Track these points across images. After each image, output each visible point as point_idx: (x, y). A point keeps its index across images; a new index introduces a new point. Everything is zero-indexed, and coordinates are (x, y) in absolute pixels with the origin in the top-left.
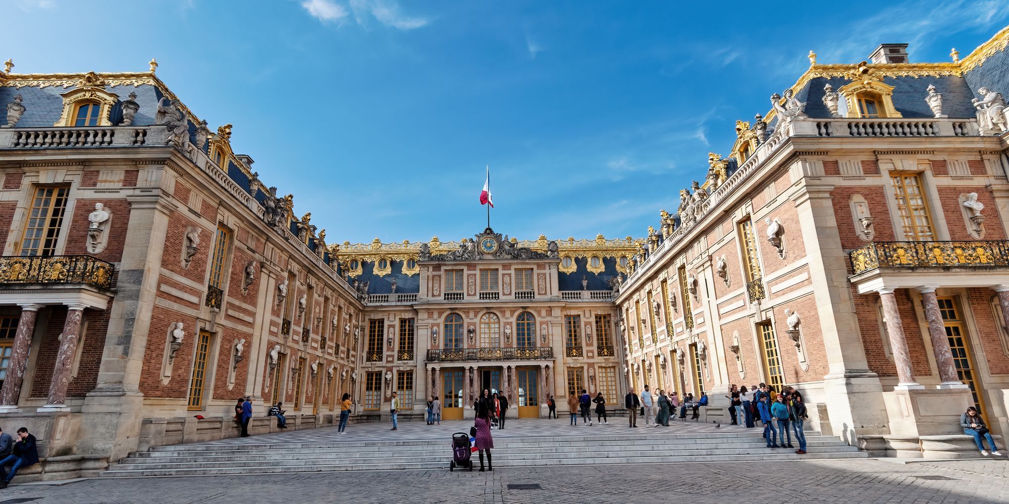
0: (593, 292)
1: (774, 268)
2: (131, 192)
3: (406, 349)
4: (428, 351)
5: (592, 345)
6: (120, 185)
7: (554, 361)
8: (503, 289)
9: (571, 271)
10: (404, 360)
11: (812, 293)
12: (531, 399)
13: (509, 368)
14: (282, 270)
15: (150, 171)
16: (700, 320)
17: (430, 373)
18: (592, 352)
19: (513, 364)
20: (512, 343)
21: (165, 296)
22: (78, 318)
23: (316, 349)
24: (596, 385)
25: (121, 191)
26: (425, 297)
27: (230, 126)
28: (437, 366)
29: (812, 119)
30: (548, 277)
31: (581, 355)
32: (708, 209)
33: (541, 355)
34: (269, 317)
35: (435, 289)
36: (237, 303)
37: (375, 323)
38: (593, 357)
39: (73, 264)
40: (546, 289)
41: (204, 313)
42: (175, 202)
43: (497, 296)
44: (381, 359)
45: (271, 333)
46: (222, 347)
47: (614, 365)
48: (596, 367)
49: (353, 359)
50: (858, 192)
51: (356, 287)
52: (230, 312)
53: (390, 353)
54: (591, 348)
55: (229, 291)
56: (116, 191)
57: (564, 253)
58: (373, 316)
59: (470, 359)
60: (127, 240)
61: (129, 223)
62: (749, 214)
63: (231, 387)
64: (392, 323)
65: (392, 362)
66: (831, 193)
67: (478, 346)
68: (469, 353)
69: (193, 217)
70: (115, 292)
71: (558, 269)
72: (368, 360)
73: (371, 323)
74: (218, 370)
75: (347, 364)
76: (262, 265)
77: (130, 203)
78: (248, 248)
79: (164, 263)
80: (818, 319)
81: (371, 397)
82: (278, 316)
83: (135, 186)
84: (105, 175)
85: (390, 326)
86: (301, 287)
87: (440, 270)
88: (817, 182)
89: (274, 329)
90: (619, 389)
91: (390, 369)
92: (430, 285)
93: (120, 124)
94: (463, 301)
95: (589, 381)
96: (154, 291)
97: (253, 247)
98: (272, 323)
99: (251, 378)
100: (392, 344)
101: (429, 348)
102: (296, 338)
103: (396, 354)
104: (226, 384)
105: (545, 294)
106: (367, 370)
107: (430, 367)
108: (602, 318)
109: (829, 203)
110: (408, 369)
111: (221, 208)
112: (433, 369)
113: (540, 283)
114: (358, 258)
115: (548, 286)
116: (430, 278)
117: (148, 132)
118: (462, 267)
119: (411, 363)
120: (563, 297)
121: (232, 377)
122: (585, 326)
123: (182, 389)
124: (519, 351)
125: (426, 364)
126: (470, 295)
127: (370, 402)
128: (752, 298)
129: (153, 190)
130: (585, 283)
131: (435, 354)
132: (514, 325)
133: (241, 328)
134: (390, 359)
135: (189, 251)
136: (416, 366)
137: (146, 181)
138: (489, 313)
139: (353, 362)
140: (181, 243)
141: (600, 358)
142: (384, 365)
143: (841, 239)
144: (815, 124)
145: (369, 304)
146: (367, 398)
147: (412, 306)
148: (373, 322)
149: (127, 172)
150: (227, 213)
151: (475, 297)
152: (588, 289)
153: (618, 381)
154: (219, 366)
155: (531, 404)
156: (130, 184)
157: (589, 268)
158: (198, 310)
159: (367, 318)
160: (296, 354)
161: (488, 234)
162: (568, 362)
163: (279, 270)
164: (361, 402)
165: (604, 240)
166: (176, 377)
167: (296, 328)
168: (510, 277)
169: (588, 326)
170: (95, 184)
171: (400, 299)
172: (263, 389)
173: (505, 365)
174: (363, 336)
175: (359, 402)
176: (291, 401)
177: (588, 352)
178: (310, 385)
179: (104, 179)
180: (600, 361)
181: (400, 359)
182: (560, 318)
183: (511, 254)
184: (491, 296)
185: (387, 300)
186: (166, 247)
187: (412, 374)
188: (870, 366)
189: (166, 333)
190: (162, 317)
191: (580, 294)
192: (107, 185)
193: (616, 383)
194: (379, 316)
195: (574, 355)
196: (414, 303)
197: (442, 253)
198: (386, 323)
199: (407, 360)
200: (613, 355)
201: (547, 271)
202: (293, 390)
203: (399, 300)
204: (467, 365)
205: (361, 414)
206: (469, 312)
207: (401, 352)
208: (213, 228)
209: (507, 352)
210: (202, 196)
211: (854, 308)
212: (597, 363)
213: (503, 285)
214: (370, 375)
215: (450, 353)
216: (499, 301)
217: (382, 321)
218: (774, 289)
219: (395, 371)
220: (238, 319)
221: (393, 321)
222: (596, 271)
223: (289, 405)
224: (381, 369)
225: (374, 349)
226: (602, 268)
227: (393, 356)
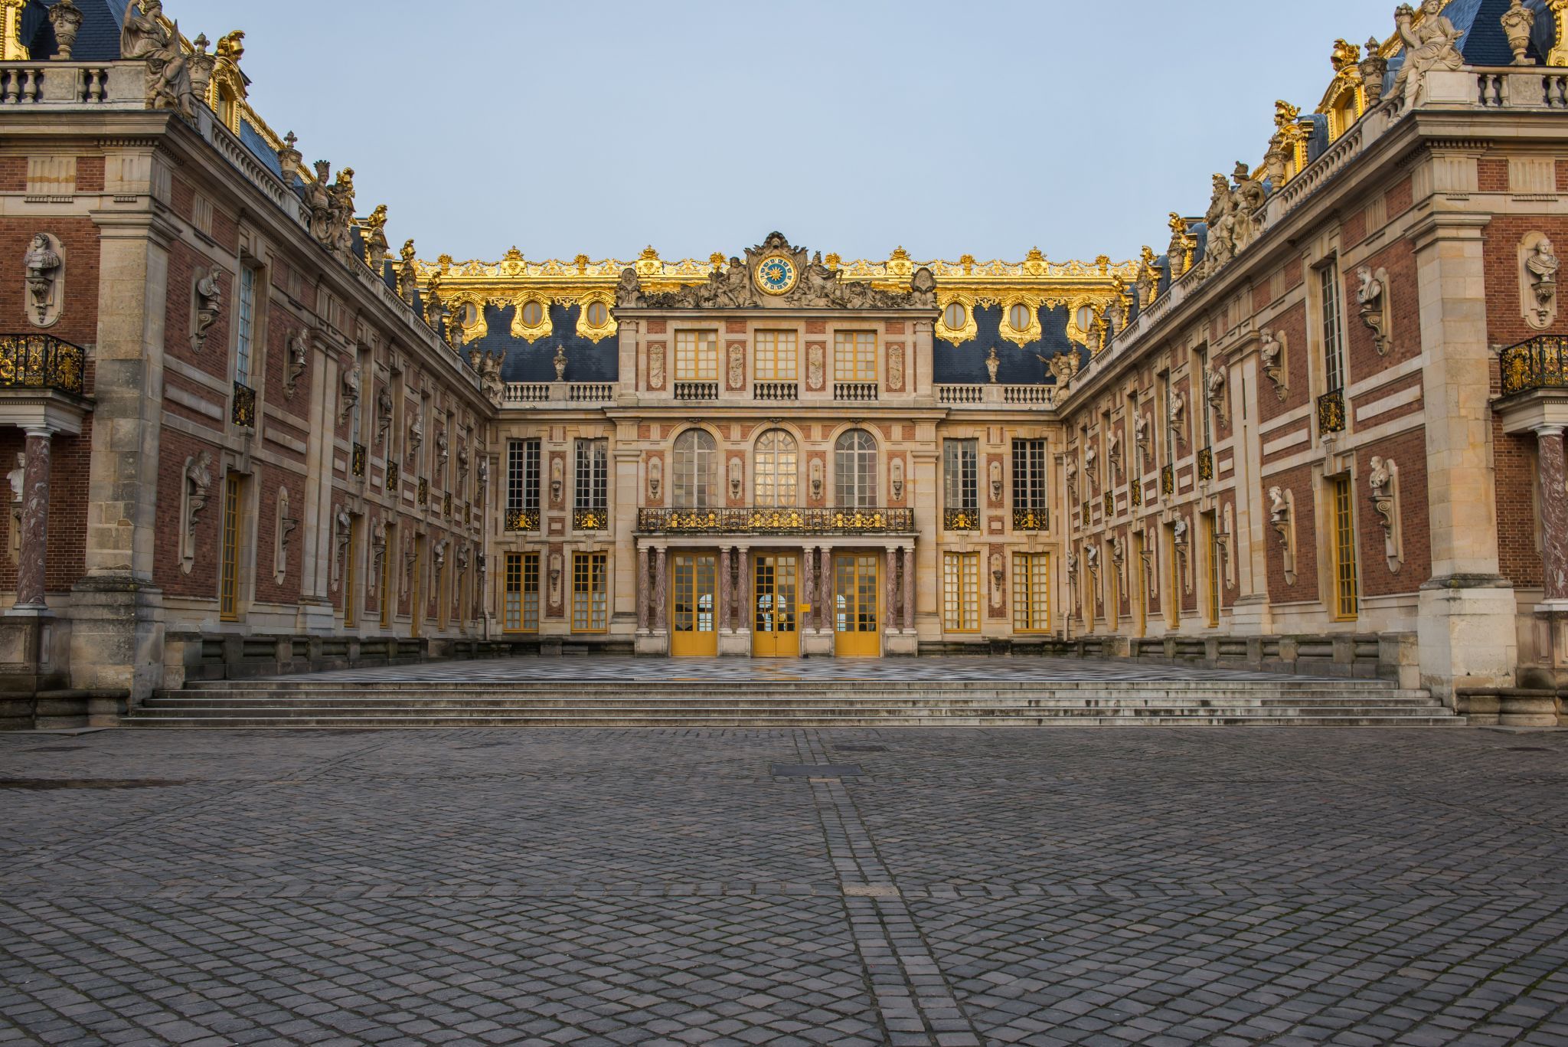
0: (1010, 387)
1: (1366, 370)
2: (95, 203)
3: (591, 505)
4: (640, 510)
5: (1000, 504)
6: (71, 188)
7: (916, 540)
8: (807, 377)
9: (962, 335)
10: (588, 528)
11: (1421, 428)
12: (862, 618)
13: (817, 551)
14: (348, 342)
15: (128, 159)
16: (1225, 465)
17: (644, 558)
18: (1001, 519)
19: (826, 544)
20: (823, 498)
21: (174, 406)
22: (45, 451)
23: (410, 503)
24: (1004, 591)
25: (75, 200)
26: (632, 391)
27: (238, 36)
28: (661, 544)
29: (1469, 68)
30: (909, 352)
31: (974, 525)
32: (1261, 228)
33: (889, 524)
34: (330, 440)
35: (653, 373)
36: (279, 414)
37: (520, 447)
38: (1001, 532)
39: (22, 351)
40: (904, 377)
41: (231, 436)
42: (174, 221)
43: (793, 391)
44: (536, 525)
45: (336, 472)
46: (261, 502)
47: (1046, 549)
48: (1008, 553)
49: (476, 525)
50: (1538, 228)
51: (477, 366)
52: (271, 433)
53: (555, 513)
54: (998, 512)
55: (266, 391)
56: (67, 200)
57: (950, 294)
58: (516, 431)
59: (730, 531)
60: (101, 302)
61: (102, 266)
62: (1335, 252)
63: (280, 581)
64: (558, 449)
65: (561, 532)
66: (1484, 227)
67: (749, 501)
68: (730, 517)
69: (201, 246)
70: (93, 402)
71: (934, 332)
72: (510, 526)
73: (512, 446)
74: (259, 547)
75: (466, 535)
76: (315, 335)
77: (97, 226)
78: (292, 302)
79: (169, 346)
80: (1425, 477)
81: (517, 607)
82: (345, 438)
83: (102, 189)
84: (39, 166)
85: (553, 455)
86: (381, 375)
87: (664, 331)
88: (1460, 205)
89: (341, 465)
90: (1054, 599)
91: (557, 549)
92: (643, 366)
93: (52, 57)
94: (717, 403)
95: (989, 582)
96: (159, 400)
97: (297, 297)
98: (338, 452)
99: (309, 562)
100: (560, 493)
101: (642, 503)
102: (377, 481)
103: (568, 515)
104: (271, 573)
105: (903, 389)
106: (506, 548)
107: (644, 544)
108: (1028, 446)
109: (1477, 249)
110: (597, 547)
111: (244, 222)
112: (652, 551)
113: (892, 364)
114: (476, 297)
115: (909, 371)
116: (643, 347)
117: (110, 73)
118: (714, 325)
119: (602, 535)
120: (942, 399)
121: (280, 559)
122: (989, 463)
123: (211, 581)
124: (840, 516)
125: (636, 539)
126: (732, 389)
127: (517, 616)
128: (1323, 427)
129: (139, 199)
130: (992, 366)
131: (656, 517)
132: (830, 458)
133: (289, 463)
134: (556, 526)
135: (202, 317)
136: (614, 543)
137: (122, 179)
138: (775, 430)
139: (477, 531)
140: (188, 302)
141: (1017, 533)
142: (544, 538)
143: (1489, 322)
144: (1476, 77)
145: (508, 405)
146: (509, 607)
147: (603, 410)
148: (516, 444)
149: (80, 159)
150: (253, 233)
151: (745, 393)
152: (999, 381)
153: (1054, 584)
154: (260, 539)
155: (863, 628)
156: (91, 187)
157: (1005, 331)
158: (222, 431)
159: (503, 435)
160: (378, 515)
161: (776, 247)
162: (947, 540)
163: (342, 340)
164: (499, 615)
165: (1044, 264)
166: (200, 559)
167: (377, 462)
168: (824, 349)
169: (995, 464)
170: (22, 186)
171: (575, 394)
172: (329, 584)
173: (808, 544)
174: (497, 473)
175: (493, 615)
176: (374, 609)
177: (991, 519)
178: (405, 579)
179: (38, 174)
180: (1016, 540)
181: (577, 526)
182: (933, 447)
183: (827, 296)
184: (779, 392)
185: (547, 397)
186: (168, 310)
187: (604, 559)
188: (1502, 567)
189: (179, 476)
190: (172, 447)
191: (980, 390)
192: (46, 189)
193: (1049, 588)
194: (531, 432)
195: (962, 525)
196: (607, 404)
197: (667, 290)
198: (546, 448)
199: (593, 528)
200: (1047, 529)
201: (908, 338)
202: (376, 587)
203: (572, 397)
204: (725, 544)
205: (499, 639)
206: (729, 428)
207: (581, 508)
208: (234, 264)
209: (813, 516)
210: (212, 200)
211: (1492, 459)
212: (1010, 544)
213: (807, 369)
214: (513, 558)
215: (688, 516)
216: (797, 404)
217: (535, 444)
218: (1364, 413)
219: (567, 550)
220: (282, 446)
221: (560, 444)
222: (1020, 338)
223: (372, 618)
224: (537, 547)
225: (519, 503)
226: (1035, 331)
227: (562, 520)
